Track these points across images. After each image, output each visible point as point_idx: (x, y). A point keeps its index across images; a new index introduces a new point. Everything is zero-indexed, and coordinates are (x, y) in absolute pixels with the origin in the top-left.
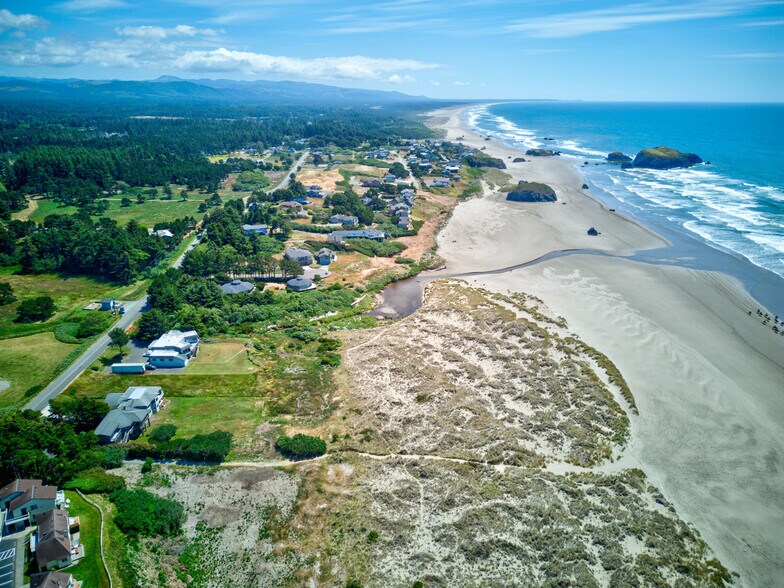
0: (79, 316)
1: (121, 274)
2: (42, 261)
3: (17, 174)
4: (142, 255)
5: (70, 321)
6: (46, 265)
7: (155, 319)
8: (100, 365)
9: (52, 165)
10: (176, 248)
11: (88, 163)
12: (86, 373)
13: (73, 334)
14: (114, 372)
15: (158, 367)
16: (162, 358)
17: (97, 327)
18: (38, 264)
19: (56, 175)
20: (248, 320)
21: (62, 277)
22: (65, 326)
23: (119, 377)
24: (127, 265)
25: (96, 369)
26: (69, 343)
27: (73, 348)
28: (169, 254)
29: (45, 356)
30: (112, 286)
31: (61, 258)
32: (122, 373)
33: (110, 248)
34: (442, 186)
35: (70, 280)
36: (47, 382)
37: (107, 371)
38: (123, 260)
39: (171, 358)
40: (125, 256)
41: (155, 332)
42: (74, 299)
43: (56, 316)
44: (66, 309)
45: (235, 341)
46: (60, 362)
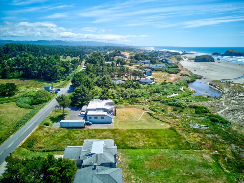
0: (31, 94)
1: (53, 76)
2: (12, 73)
3: (4, 50)
4: (62, 69)
5: (26, 96)
6: (14, 75)
7: (84, 91)
8: (50, 122)
9: (18, 47)
10: (76, 69)
11: (33, 46)
12: (41, 128)
13: (28, 103)
14: (62, 127)
15: (94, 123)
16: (96, 117)
17: (44, 99)
18: (9, 75)
19: (19, 50)
20: (133, 96)
21: (21, 80)
22: (23, 99)
23: (67, 131)
24: (56, 72)
25: (47, 125)
26: (26, 108)
27: (29, 111)
28: (73, 71)
29: (9, 116)
30: (48, 83)
31: (21, 73)
32: (68, 128)
33: (47, 64)
34: (169, 57)
35: (25, 81)
36: (8, 135)
37: (56, 126)
38: (54, 69)
39: (103, 117)
40: (55, 67)
41: (84, 100)
42: (28, 88)
43: (18, 95)
44: (24, 92)
45: (134, 107)
46: (19, 119)
